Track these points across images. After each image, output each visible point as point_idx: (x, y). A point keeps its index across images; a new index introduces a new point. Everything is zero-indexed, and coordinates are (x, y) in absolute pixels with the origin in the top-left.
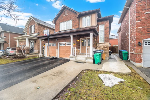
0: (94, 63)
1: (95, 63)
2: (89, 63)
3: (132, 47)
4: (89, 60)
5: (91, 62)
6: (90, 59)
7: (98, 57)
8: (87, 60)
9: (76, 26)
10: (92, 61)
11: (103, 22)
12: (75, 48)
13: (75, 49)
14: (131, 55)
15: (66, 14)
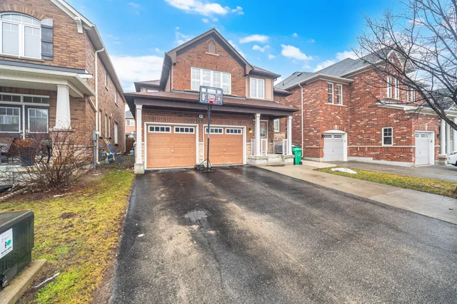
0: (294, 164)
1: (296, 163)
2: (289, 164)
3: (308, 140)
4: (288, 159)
5: (292, 163)
8: (286, 161)
9: (239, 90)
10: (292, 160)
12: (266, 140)
13: (267, 142)
14: (308, 150)
15: (212, 50)
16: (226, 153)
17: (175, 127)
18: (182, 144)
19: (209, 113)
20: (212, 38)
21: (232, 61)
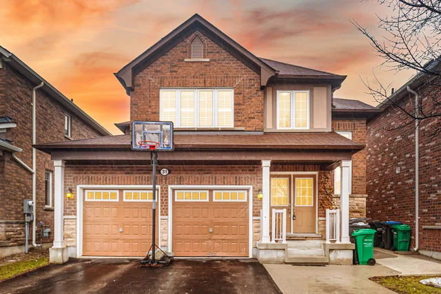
0: (356, 261)
1: (360, 260)
2: (338, 263)
3: (428, 210)
4: (339, 252)
5: (348, 260)
6: (344, 248)
7: (368, 242)
8: (332, 256)
9: (250, 118)
10: (348, 255)
11: (347, 122)
14: (426, 235)
15: (198, 53)
16: (215, 237)
17: (124, 192)
18: (135, 220)
19: (154, 165)
20: (197, 33)
21: (234, 65)
